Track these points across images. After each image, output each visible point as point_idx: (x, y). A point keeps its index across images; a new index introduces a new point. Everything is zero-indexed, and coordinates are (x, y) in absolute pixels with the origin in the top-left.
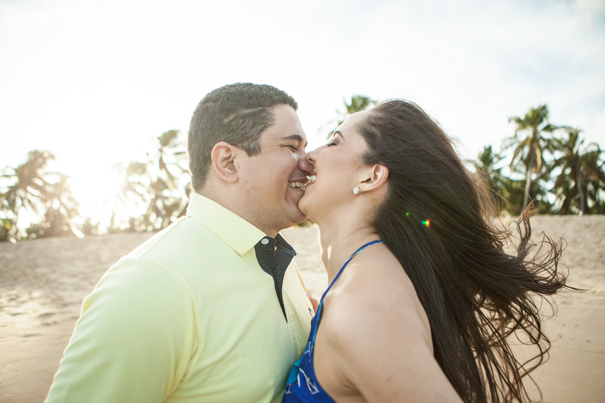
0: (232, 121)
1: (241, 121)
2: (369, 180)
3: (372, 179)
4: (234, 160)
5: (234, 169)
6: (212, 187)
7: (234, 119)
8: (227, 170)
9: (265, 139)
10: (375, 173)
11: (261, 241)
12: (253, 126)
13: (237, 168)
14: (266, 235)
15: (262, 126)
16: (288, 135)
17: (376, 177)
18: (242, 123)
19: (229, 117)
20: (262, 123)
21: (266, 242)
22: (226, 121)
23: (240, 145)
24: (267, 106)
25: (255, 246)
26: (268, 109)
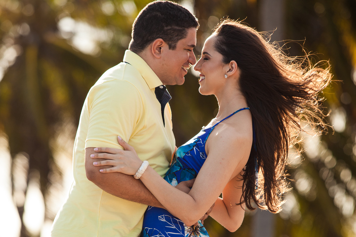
0: (168, 30)
1: (172, 32)
2: (230, 70)
3: (231, 69)
4: (162, 48)
5: (160, 51)
6: (146, 55)
7: (170, 29)
8: (157, 51)
9: (180, 44)
10: (231, 66)
11: (159, 86)
12: (177, 36)
13: (162, 52)
14: (163, 84)
15: (181, 37)
16: (190, 44)
17: (232, 67)
18: (172, 33)
19: (168, 27)
20: (181, 36)
21: (162, 87)
22: (166, 28)
23: (168, 42)
24: (186, 28)
25: (155, 88)
26: (186, 29)
